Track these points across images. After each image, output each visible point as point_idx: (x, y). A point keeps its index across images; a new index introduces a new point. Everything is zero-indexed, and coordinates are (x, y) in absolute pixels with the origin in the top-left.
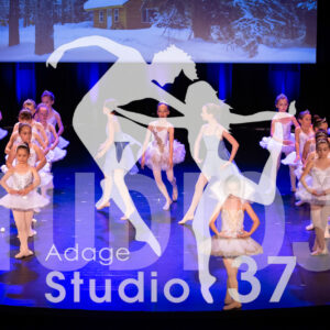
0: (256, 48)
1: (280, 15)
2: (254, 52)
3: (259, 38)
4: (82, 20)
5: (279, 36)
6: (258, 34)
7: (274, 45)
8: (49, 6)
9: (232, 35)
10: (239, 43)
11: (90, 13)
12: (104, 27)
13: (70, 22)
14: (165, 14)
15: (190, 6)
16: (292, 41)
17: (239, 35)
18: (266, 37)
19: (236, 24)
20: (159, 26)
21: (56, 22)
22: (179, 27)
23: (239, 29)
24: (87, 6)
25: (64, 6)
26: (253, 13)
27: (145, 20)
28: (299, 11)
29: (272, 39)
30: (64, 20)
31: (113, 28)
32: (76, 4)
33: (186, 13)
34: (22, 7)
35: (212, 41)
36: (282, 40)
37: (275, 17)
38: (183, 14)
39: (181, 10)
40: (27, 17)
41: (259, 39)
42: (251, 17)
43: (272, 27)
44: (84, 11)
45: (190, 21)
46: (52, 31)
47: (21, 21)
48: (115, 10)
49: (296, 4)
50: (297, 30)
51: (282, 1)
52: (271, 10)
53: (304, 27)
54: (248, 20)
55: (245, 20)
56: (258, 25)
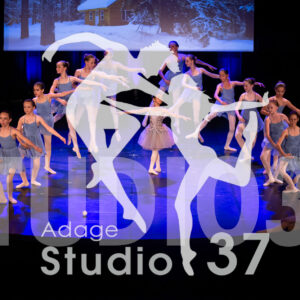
0: (208, 40)
1: (226, 15)
2: (207, 43)
4: (77, 19)
5: (225, 31)
6: (210, 29)
7: (221, 38)
8: (51, 8)
9: (190, 30)
10: (195, 36)
12: (92, 24)
13: (67, 20)
14: (139, 14)
15: (158, 8)
16: (235, 35)
17: (195, 30)
18: (215, 32)
19: (194, 22)
20: (134, 23)
21: (57, 21)
22: (150, 24)
23: (195, 25)
24: (81, 7)
26: (206, 13)
27: (124, 18)
28: (240, 12)
29: (220, 33)
30: (63, 19)
31: (100, 24)
32: (71, 7)
33: (155, 14)
34: (31, 9)
35: (175, 34)
36: (228, 34)
37: (223, 16)
38: (153, 14)
39: (151, 11)
40: (34, 17)
41: (210, 34)
42: (204, 16)
43: (220, 24)
44: (78, 12)
45: (158, 20)
46: (54, 27)
48: (101, 11)
49: (238, 7)
50: (239, 26)
51: (228, 5)
52: (219, 11)
53: (244, 24)
54: (202, 19)
55: (200, 18)
56: (210, 23)
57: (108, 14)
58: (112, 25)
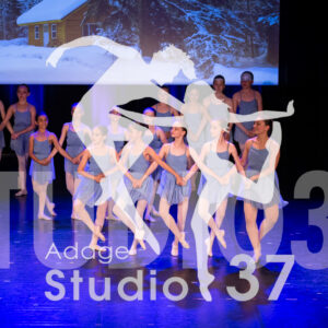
0: (212, 67)
1: (238, 30)
2: (210, 73)
3: (215, 57)
4: (16, 36)
5: (237, 54)
6: (213, 52)
7: (231, 65)
11: (24, 28)
12: (39, 44)
13: (1, 38)
14: (109, 30)
15: (137, 21)
16: (252, 60)
17: (193, 53)
18: (223, 55)
19: (190, 41)
23: (192, 46)
24: (22, 20)
26: (208, 28)
28: (259, 26)
29: (230, 58)
31: (50, 45)
32: (8, 19)
33: (133, 29)
36: (241, 59)
37: (233, 32)
38: (129, 29)
39: (127, 25)
41: (214, 59)
42: (205, 33)
43: (229, 44)
44: (17, 26)
45: (137, 38)
48: (53, 25)
49: (256, 18)
50: (257, 47)
51: (241, 16)
52: (228, 25)
53: (265, 44)
54: (203, 36)
55: (199, 36)
56: (214, 42)
57: (63, 28)
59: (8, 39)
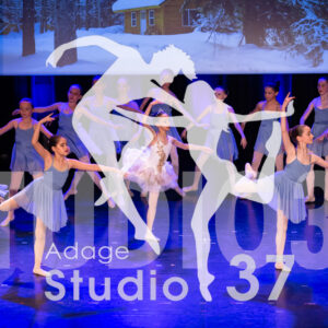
0: (321, 55)
3: (324, 43)
4: (111, 24)
6: (323, 39)
8: (70, 7)
9: (291, 40)
10: (300, 49)
11: (119, 15)
12: (136, 31)
13: (96, 26)
14: (211, 16)
15: (240, 5)
17: (300, 39)
19: (298, 26)
20: (202, 30)
21: (79, 27)
22: (227, 31)
23: (299, 33)
24: (116, 7)
25: (89, 7)
26: (316, 13)
27: (186, 23)
30: (90, 24)
31: (150, 32)
32: (103, 5)
33: (236, 14)
34: (38, 8)
35: (267, 47)
38: (232, 15)
39: (230, 10)
40: (44, 21)
41: (324, 45)
42: (314, 17)
44: (113, 13)
45: (240, 24)
46: (75, 37)
47: (37, 26)
48: (150, 12)
54: (311, 21)
55: (307, 21)
56: (323, 27)
57: (161, 15)
58: (167, 33)
59: (103, 27)
